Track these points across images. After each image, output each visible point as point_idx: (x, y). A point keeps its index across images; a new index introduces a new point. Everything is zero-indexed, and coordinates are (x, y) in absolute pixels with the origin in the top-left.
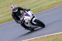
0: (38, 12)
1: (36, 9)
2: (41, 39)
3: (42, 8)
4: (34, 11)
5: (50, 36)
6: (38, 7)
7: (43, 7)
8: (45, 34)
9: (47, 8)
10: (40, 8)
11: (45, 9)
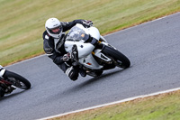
0: (141, 21)
1: (135, 15)
2: (150, 100)
3: (155, 11)
4: (131, 19)
5: (176, 92)
6: (143, 8)
7: (155, 8)
8: (161, 88)
9: (168, 10)
10: (149, 10)
11: (161, 13)
